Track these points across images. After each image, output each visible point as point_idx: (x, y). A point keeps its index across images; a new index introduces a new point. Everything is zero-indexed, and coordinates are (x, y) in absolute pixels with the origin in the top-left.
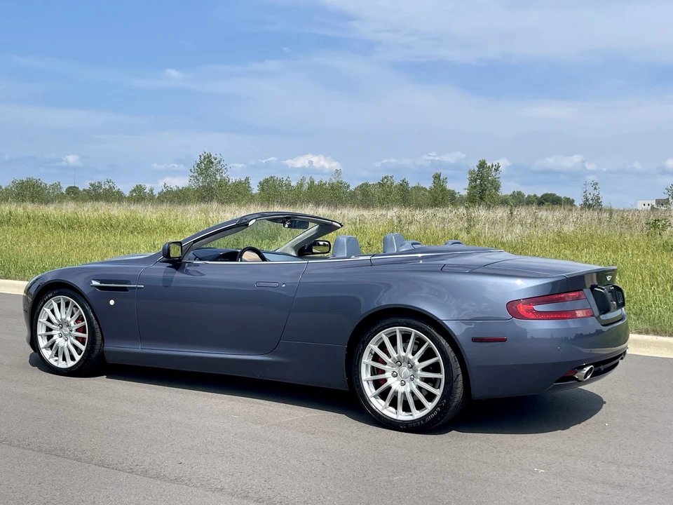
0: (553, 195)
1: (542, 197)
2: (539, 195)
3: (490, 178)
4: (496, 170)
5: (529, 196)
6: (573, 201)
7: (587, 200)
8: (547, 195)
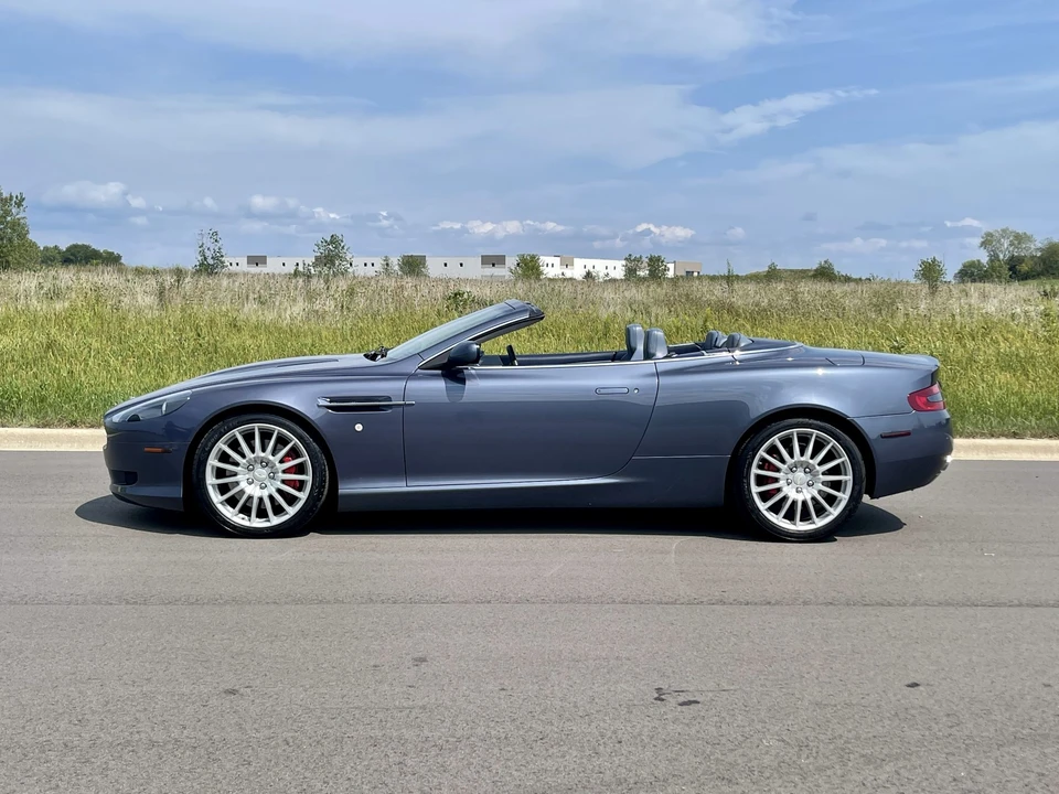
0: (86, 247)
1: (69, 249)
2: (63, 248)
3: (9, 218)
4: (19, 204)
5: (46, 249)
6: (119, 257)
7: (205, 259)
8: (75, 246)
